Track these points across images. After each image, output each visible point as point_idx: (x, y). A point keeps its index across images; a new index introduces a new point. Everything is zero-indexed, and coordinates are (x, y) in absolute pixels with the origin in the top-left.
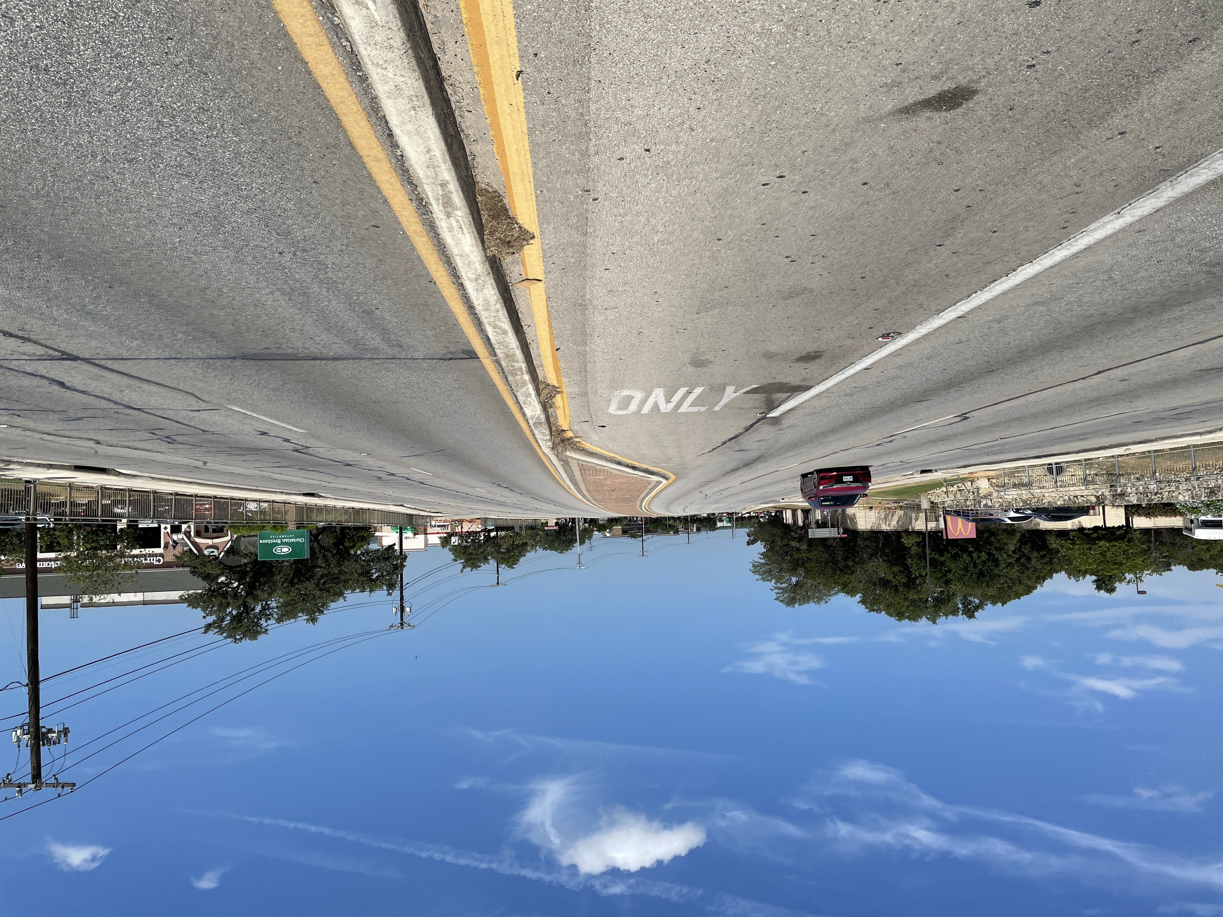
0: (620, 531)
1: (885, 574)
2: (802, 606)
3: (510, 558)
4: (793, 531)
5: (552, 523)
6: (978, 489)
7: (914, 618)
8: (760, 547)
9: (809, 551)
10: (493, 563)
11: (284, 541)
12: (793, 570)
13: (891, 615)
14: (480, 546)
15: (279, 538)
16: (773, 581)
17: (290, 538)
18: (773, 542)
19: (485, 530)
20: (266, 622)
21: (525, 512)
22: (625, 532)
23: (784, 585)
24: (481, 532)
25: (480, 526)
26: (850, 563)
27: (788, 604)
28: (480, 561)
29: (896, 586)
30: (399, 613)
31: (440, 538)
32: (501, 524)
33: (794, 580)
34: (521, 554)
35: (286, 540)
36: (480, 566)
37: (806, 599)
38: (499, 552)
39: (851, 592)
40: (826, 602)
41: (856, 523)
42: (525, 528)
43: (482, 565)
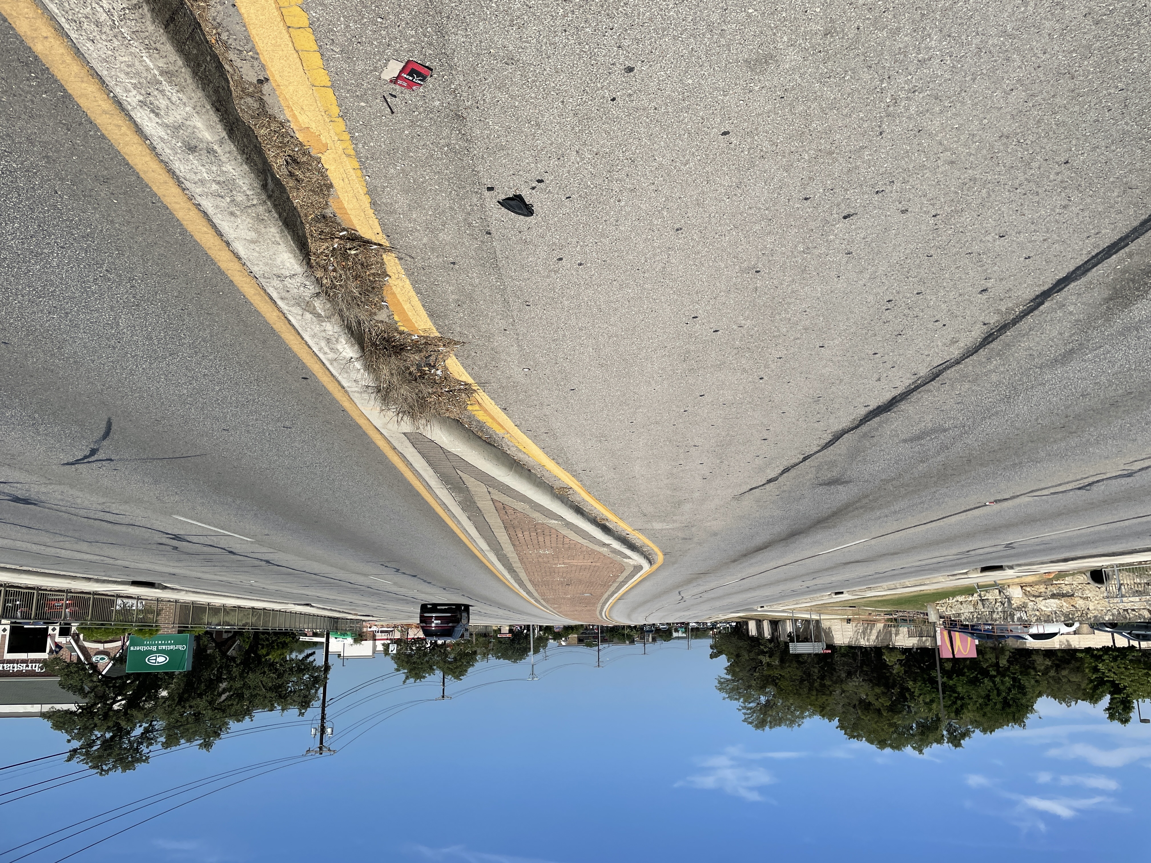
0: (576, 639)
1: (867, 695)
2: (773, 729)
3: (457, 668)
4: (762, 645)
5: (505, 629)
6: (1009, 599)
7: (897, 746)
8: (723, 661)
9: (782, 668)
10: (438, 674)
11: (160, 648)
12: (762, 688)
13: (872, 742)
14: (425, 654)
15: (155, 645)
16: (742, 700)
17: (168, 644)
18: (738, 656)
20: (147, 747)
22: (580, 641)
23: (752, 705)
26: (828, 683)
27: (757, 727)
28: (424, 671)
29: (879, 711)
30: (319, 734)
31: (383, 645)
33: (763, 699)
34: (470, 664)
35: (164, 647)
36: (424, 677)
37: (778, 722)
38: (445, 662)
39: (829, 715)
40: (799, 725)
41: (833, 636)
42: (477, 635)
43: (427, 675)
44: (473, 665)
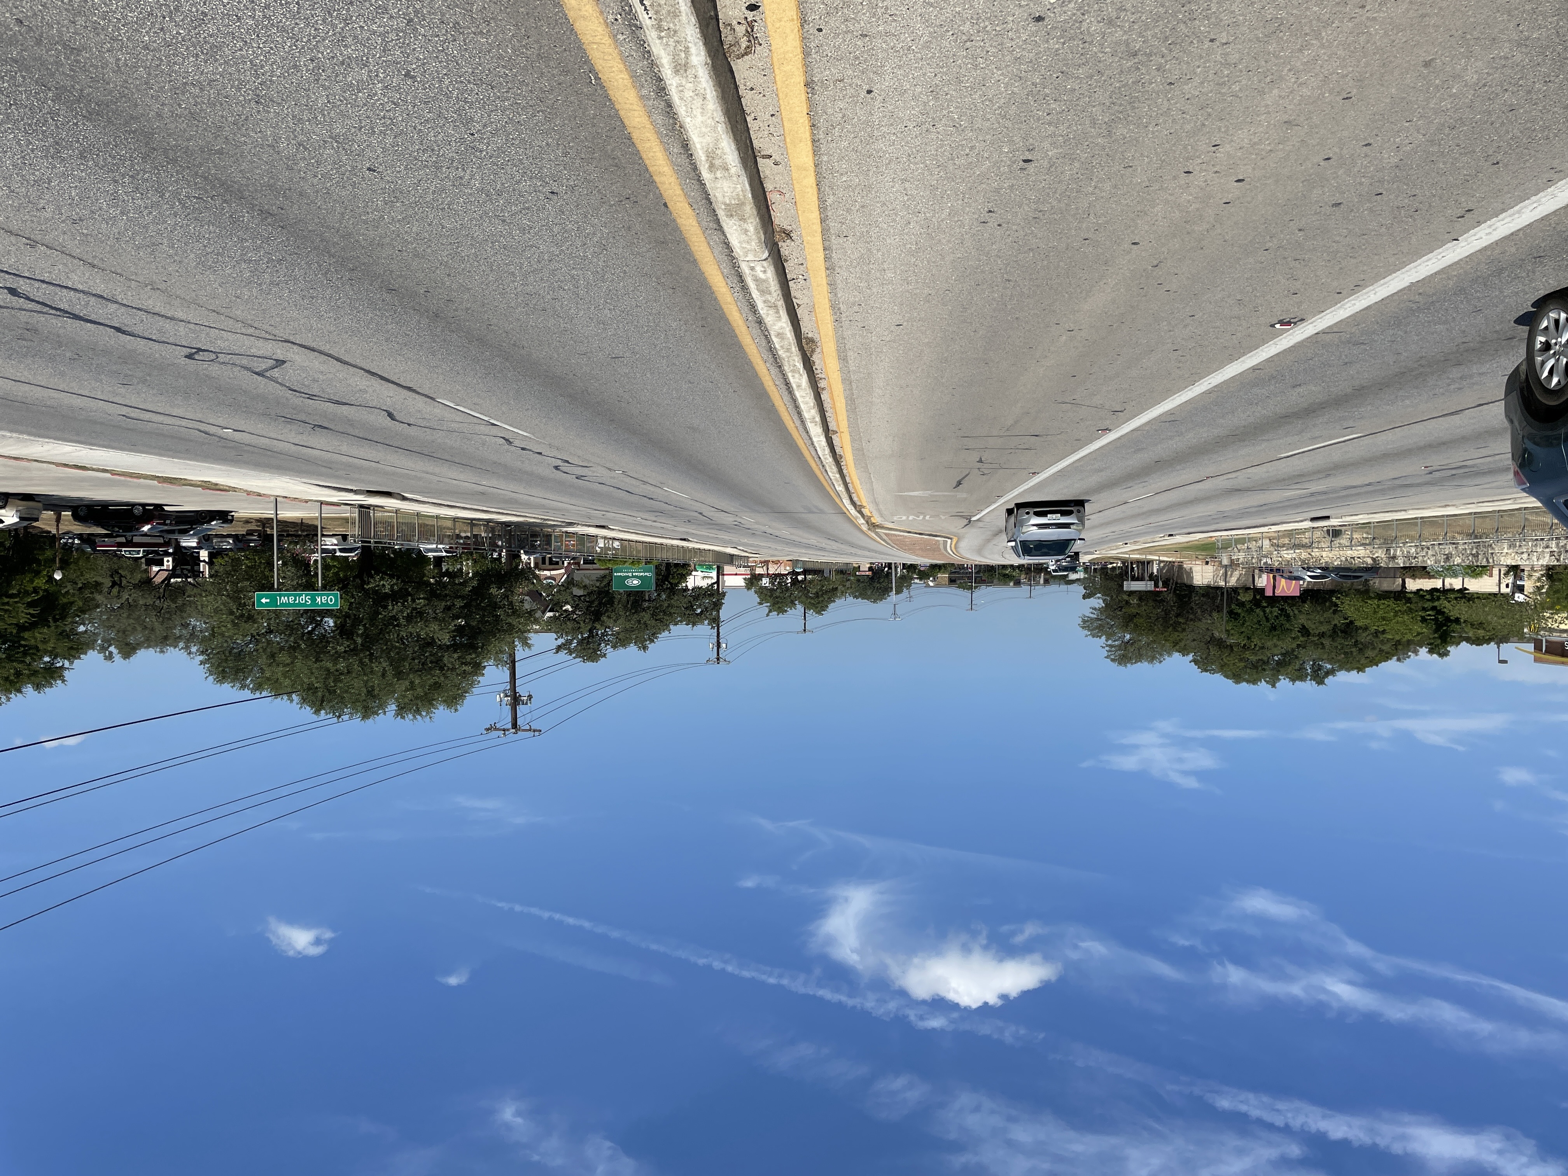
0: (947, 579)
3: (819, 603)
5: (865, 567)
8: (1096, 601)
10: (800, 608)
11: (634, 574)
12: (1127, 626)
13: (1227, 677)
14: (787, 589)
15: (631, 572)
16: (1104, 638)
17: (639, 572)
19: (794, 573)
20: (605, 647)
21: (839, 556)
22: (952, 581)
23: (1115, 643)
24: (787, 574)
25: (788, 568)
26: (1182, 620)
27: (1119, 663)
28: (786, 605)
30: (716, 648)
31: (745, 579)
32: (809, 566)
33: (1128, 637)
34: (831, 600)
35: (636, 574)
36: (786, 611)
37: (1139, 658)
38: (807, 597)
39: (1184, 651)
40: (1161, 662)
41: (1192, 578)
42: (836, 572)
43: (788, 609)
44: (834, 601)
